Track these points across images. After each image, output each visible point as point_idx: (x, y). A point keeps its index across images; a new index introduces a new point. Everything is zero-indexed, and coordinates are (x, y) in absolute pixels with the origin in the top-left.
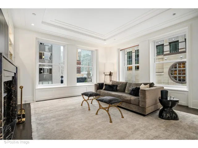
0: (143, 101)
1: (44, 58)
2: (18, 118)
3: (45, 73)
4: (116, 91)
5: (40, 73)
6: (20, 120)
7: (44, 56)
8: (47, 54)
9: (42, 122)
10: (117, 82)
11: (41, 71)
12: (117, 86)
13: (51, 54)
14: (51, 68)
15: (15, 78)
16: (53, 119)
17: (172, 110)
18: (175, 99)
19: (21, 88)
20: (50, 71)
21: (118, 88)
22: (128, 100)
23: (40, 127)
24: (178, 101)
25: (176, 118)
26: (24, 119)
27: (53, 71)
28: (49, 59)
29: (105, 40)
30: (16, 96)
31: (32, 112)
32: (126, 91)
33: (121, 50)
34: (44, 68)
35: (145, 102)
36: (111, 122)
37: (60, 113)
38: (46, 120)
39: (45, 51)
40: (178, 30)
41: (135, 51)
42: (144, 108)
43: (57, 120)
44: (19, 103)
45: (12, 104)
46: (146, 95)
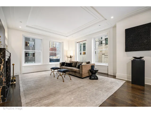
0: (81, 71)
1: (29, 46)
2: (12, 82)
3: (29, 56)
4: (71, 66)
5: (26, 56)
6: (13, 83)
7: (29, 44)
8: (31, 43)
9: (26, 83)
10: (73, 62)
11: (27, 55)
12: (72, 64)
13: (35, 43)
14: (34, 52)
15: (9, 59)
16: (32, 82)
17: (95, 75)
18: (96, 70)
19: (13, 65)
20: (34, 54)
21: (73, 65)
22: (75, 71)
23: (24, 85)
24: (98, 70)
25: (97, 79)
26: (15, 83)
27: (36, 55)
28: (33, 46)
29: (67, 36)
30: (10, 70)
31: (20, 79)
32: (77, 67)
33: (77, 43)
34: (29, 53)
35: (82, 71)
36: (64, 81)
37: (37, 79)
38: (28, 82)
39: (30, 41)
40: (105, 33)
41: (83, 44)
42: (82, 74)
43: (35, 82)
44: (12, 75)
45: (8, 74)
46: (83, 68)
